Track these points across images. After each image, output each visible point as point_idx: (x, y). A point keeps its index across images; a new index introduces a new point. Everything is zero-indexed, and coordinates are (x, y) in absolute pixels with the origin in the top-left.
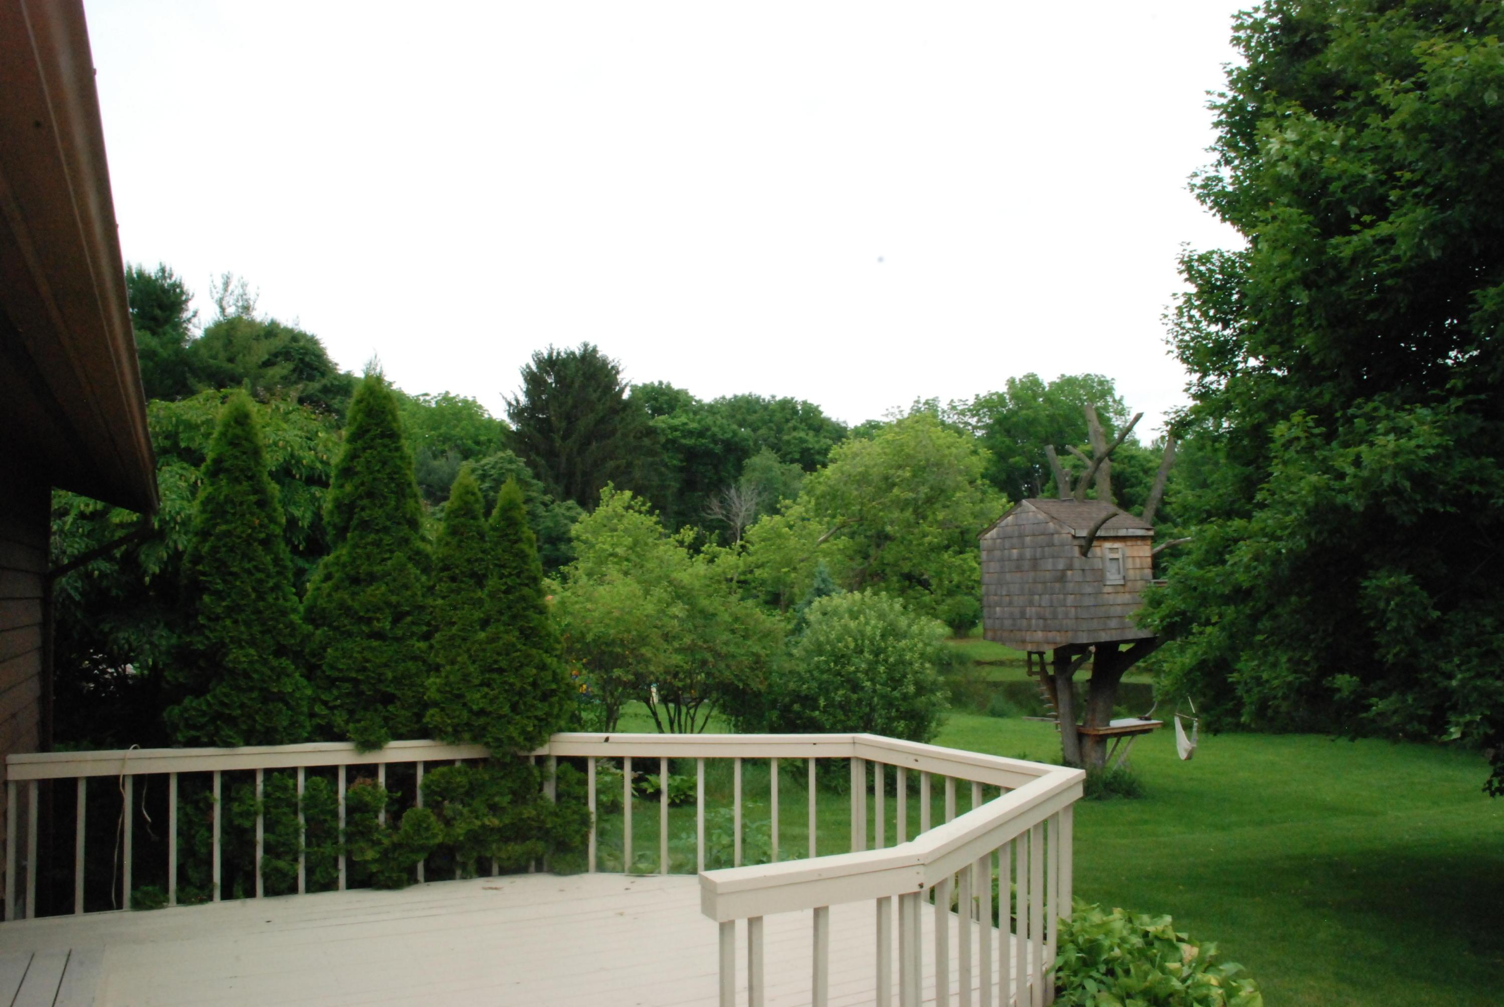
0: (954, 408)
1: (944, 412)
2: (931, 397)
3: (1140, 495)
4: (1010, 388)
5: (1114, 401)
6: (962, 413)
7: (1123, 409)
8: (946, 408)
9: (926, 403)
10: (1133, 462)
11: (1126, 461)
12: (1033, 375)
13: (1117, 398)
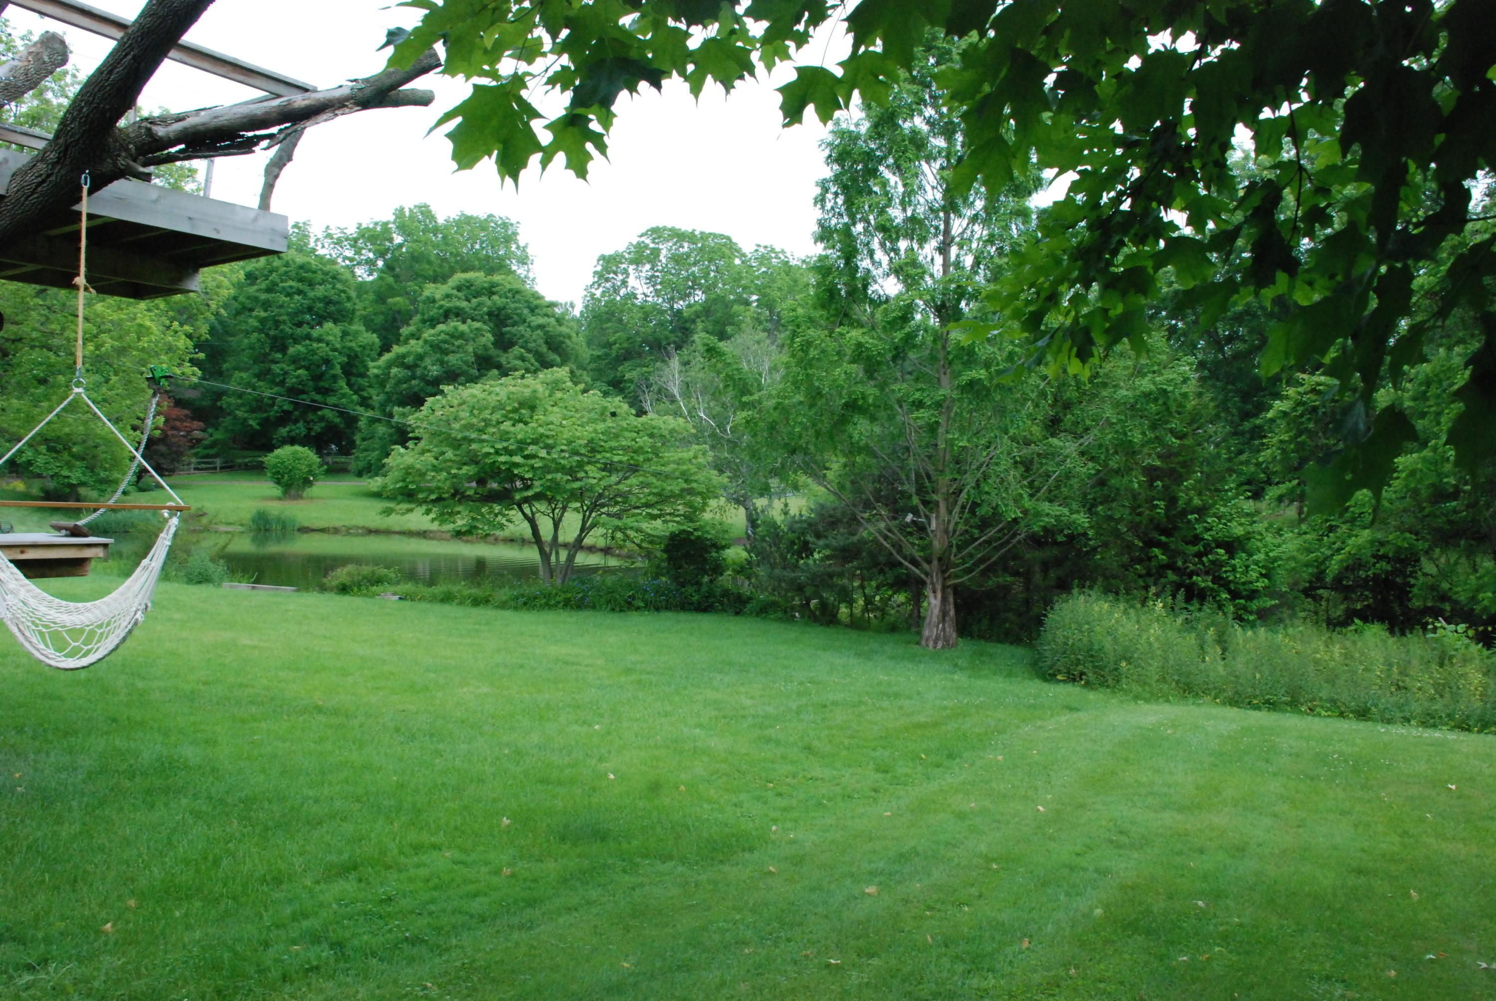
0: (329, 236)
1: (317, 240)
2: (301, 221)
3: (522, 336)
4: (397, 217)
5: (518, 248)
6: (339, 242)
7: (527, 257)
8: (320, 235)
9: (296, 226)
10: (517, 296)
11: (510, 295)
12: (427, 206)
13: (522, 244)
